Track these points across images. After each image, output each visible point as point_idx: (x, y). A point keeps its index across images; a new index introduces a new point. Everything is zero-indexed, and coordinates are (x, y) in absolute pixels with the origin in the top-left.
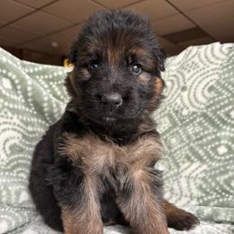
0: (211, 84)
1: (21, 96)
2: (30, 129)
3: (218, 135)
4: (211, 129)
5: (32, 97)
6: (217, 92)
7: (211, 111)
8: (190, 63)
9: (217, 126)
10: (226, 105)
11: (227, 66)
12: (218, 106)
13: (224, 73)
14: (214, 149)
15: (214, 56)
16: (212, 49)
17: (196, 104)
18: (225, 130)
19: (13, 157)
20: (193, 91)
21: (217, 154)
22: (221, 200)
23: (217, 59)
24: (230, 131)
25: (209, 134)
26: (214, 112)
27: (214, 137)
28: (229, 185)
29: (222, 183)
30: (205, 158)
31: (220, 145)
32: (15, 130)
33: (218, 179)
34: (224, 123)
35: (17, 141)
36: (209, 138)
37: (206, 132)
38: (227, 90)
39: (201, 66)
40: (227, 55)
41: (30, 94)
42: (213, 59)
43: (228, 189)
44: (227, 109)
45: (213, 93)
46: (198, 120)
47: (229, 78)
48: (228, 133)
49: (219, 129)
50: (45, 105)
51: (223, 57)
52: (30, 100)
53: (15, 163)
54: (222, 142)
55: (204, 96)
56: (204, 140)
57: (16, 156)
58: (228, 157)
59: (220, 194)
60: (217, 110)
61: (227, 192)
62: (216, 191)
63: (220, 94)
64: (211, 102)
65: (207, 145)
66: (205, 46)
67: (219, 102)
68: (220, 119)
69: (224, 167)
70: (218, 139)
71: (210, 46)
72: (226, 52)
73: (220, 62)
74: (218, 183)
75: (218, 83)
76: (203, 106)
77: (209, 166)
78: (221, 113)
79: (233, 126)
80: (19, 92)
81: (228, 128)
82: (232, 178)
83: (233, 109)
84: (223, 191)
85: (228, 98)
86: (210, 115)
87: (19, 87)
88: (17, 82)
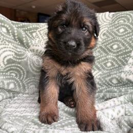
0: (105, 32)
1: (12, 36)
3: (107, 57)
4: (104, 54)
5: (17, 35)
6: (107, 36)
7: (104, 46)
9: (106, 52)
10: (111, 43)
11: (111, 24)
12: (107, 43)
14: (105, 64)
15: (106, 18)
18: (110, 55)
21: (106, 66)
22: (108, 89)
23: (107, 20)
24: (113, 56)
27: (105, 58)
28: (111, 82)
29: (108, 81)
30: (101, 68)
31: (108, 62)
32: (11, 51)
33: (106, 79)
34: (110, 51)
36: (103, 59)
37: (101, 56)
38: (112, 35)
40: (112, 18)
41: (16, 34)
42: (105, 20)
43: (111, 84)
44: (111, 45)
45: (105, 36)
46: (98, 50)
47: (113, 29)
48: (112, 57)
49: (108, 54)
50: (24, 39)
51: (110, 19)
52: (16, 37)
53: (9, 68)
54: (109, 60)
56: (100, 60)
57: (10, 65)
58: (111, 68)
59: (108, 86)
60: (107, 45)
61: (111, 85)
62: (106, 85)
64: (104, 41)
65: (102, 62)
66: (101, 14)
67: (108, 41)
68: (108, 49)
69: (109, 73)
70: (107, 59)
71: (104, 13)
72: (111, 17)
73: (108, 22)
74: (106, 81)
75: (108, 31)
76: (100, 43)
77: (103, 72)
78: (109, 46)
79: (114, 53)
80: (11, 34)
81: (112, 54)
82: (112, 78)
83: (114, 44)
84: (109, 84)
85: (112, 39)
86: (104, 47)
87: (10, 31)
88: (9, 29)
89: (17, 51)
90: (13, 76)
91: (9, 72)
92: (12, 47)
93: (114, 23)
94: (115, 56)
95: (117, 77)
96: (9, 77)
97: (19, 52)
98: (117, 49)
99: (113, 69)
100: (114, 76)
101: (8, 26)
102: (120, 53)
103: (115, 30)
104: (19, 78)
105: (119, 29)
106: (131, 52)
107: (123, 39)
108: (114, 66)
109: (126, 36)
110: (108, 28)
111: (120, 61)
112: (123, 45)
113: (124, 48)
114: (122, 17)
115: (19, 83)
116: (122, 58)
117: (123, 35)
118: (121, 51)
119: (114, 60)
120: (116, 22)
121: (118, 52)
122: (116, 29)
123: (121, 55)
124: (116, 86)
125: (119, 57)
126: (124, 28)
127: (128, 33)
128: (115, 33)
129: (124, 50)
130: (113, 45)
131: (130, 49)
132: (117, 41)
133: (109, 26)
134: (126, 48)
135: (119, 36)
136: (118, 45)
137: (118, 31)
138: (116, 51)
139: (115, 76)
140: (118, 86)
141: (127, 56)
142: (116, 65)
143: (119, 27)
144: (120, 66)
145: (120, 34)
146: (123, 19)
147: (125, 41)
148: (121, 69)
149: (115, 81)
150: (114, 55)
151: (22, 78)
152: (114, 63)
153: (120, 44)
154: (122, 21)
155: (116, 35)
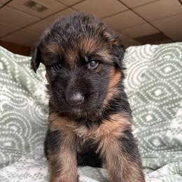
0: (144, 71)
1: (10, 74)
2: (16, 95)
3: (147, 107)
4: (142, 103)
5: (19, 73)
6: (147, 77)
7: (143, 91)
8: (130, 57)
10: (153, 87)
11: (153, 60)
12: (147, 88)
13: (151, 65)
14: (144, 117)
16: (145, 48)
17: (133, 86)
18: (151, 104)
19: (6, 113)
20: (131, 77)
21: (145, 121)
22: (146, 154)
23: (148, 55)
24: (154, 105)
25: (140, 107)
26: (145, 91)
27: (143, 108)
28: (152, 143)
29: (147, 141)
30: (137, 123)
31: (147, 114)
33: (145, 139)
34: (151, 98)
35: (7, 102)
36: (140, 109)
37: (138, 105)
38: (153, 76)
39: (137, 59)
40: (154, 53)
41: (17, 72)
42: (145, 55)
43: (151, 146)
44: (153, 89)
45: (144, 78)
46: (134, 97)
47: (155, 68)
48: (153, 106)
49: (147, 103)
50: (28, 78)
51: (151, 54)
54: (149, 112)
55: (138, 80)
56: (137, 111)
58: (152, 123)
59: (146, 149)
60: (147, 90)
61: (151, 148)
62: (144, 147)
63: (149, 79)
64: (143, 84)
65: (139, 113)
66: (140, 47)
67: (148, 84)
68: (148, 96)
69: (149, 130)
70: (146, 110)
71: (143, 46)
72: (154, 50)
73: (149, 57)
74: (144, 142)
75: (148, 71)
76: (137, 87)
77: (140, 129)
78: (149, 92)
79: (157, 101)
80: (9, 71)
81: (153, 103)
82: (154, 138)
83: (157, 89)
84: (149, 147)
85: (154, 82)
86: (142, 93)
87: (9, 67)
88: (7, 63)
90: (13, 130)
91: (7, 125)
92: (7, 90)
93: (157, 59)
94: (157, 106)
95: (160, 136)
96: (7, 132)
98: (161, 95)
99: (154, 124)
100: (156, 135)
101: (5, 60)
102: (164, 102)
103: (158, 69)
105: (164, 68)
106: (180, 99)
107: (169, 81)
108: (156, 119)
109: (174, 77)
110: (149, 66)
111: (165, 112)
112: (170, 90)
113: (170, 94)
114: (168, 51)
115: (21, 142)
116: (168, 109)
117: (170, 76)
118: (166, 98)
119: (156, 111)
120: (161, 58)
121: (162, 100)
122: (160, 68)
123: (167, 104)
124: (158, 150)
125: (164, 108)
126: (171, 66)
127: (176, 74)
128: (158, 73)
129: (170, 97)
130: (155, 90)
131: (179, 96)
132: (160, 84)
133: (149, 64)
134: (174, 95)
135: (164, 77)
136: (162, 90)
137: (163, 70)
138: (159, 98)
139: (158, 134)
140: (161, 150)
141: (175, 106)
142: (159, 119)
143: (165, 65)
144: (164, 120)
145: (165, 75)
146: (170, 53)
147: (173, 84)
148: (165, 124)
149: (156, 143)
150: (156, 104)
151: (26, 134)
152: (157, 116)
153: (165, 89)
154: (169, 57)
155: (160, 76)
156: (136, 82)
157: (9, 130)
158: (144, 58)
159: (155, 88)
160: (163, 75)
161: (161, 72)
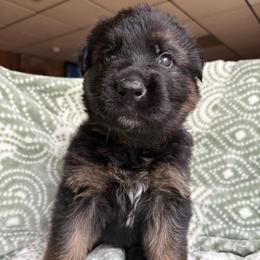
0: (216, 102)
3: (224, 157)
4: (217, 152)
5: (27, 105)
6: (221, 111)
7: (216, 132)
9: (222, 148)
10: (232, 125)
11: (230, 85)
12: (223, 127)
13: (228, 92)
14: (220, 173)
15: (217, 73)
16: (215, 67)
18: (230, 153)
19: (6, 173)
21: (222, 177)
22: (227, 232)
23: (221, 76)
24: (236, 154)
25: (214, 157)
26: (219, 133)
27: (219, 160)
28: (237, 213)
29: (230, 211)
30: (210, 182)
31: (226, 169)
32: (8, 142)
33: (226, 208)
34: (230, 145)
36: (215, 161)
37: (212, 155)
38: (232, 109)
40: (231, 73)
41: (23, 103)
42: (216, 77)
43: (235, 217)
44: (232, 130)
45: (217, 112)
46: (203, 141)
47: (233, 97)
48: (234, 156)
49: (225, 152)
51: (227, 75)
52: (25, 109)
54: (228, 165)
55: (208, 115)
56: (210, 163)
57: (10, 171)
58: (234, 181)
59: (227, 223)
60: (222, 130)
61: (235, 222)
62: (223, 219)
63: (225, 114)
64: (216, 122)
65: (213, 168)
66: (207, 64)
67: (223, 122)
68: (225, 140)
70: (224, 162)
71: (213, 63)
72: (229, 70)
73: (223, 80)
74: (225, 211)
75: (222, 101)
76: (207, 126)
77: (214, 191)
78: (226, 134)
79: (238, 148)
80: (12, 102)
81: (234, 151)
83: (238, 130)
84: (231, 219)
85: (233, 118)
86: (215, 136)
89: (24, 143)
90: (19, 198)
91: (10, 190)
92: (11, 133)
93: (235, 83)
94: (241, 156)
96: (10, 202)
97: (28, 145)
98: (245, 139)
99: (237, 183)
102: (251, 149)
103: (238, 99)
104: (35, 203)
105: (248, 97)
107: (257, 118)
108: (240, 176)
110: (224, 94)
111: (253, 165)
112: (258, 130)
114: (253, 71)
115: (34, 215)
116: (258, 160)
117: (258, 110)
118: (253, 144)
119: (240, 164)
120: (241, 82)
121: (247, 147)
122: (240, 98)
123: (255, 153)
125: (250, 158)
126: (257, 94)
128: (238, 105)
130: (236, 131)
132: (243, 122)
133: (224, 90)
135: (249, 112)
136: (247, 131)
137: (245, 100)
138: (242, 144)
140: (250, 225)
142: (245, 176)
143: (249, 93)
144: (252, 177)
145: (251, 108)
146: (255, 74)
150: (239, 152)
151: (40, 201)
152: (240, 171)
153: (252, 130)
154: (254, 80)
155: (242, 109)
156: (204, 117)
157: (13, 198)
158: (215, 81)
159: (235, 128)
160: (247, 107)
161: (243, 104)
